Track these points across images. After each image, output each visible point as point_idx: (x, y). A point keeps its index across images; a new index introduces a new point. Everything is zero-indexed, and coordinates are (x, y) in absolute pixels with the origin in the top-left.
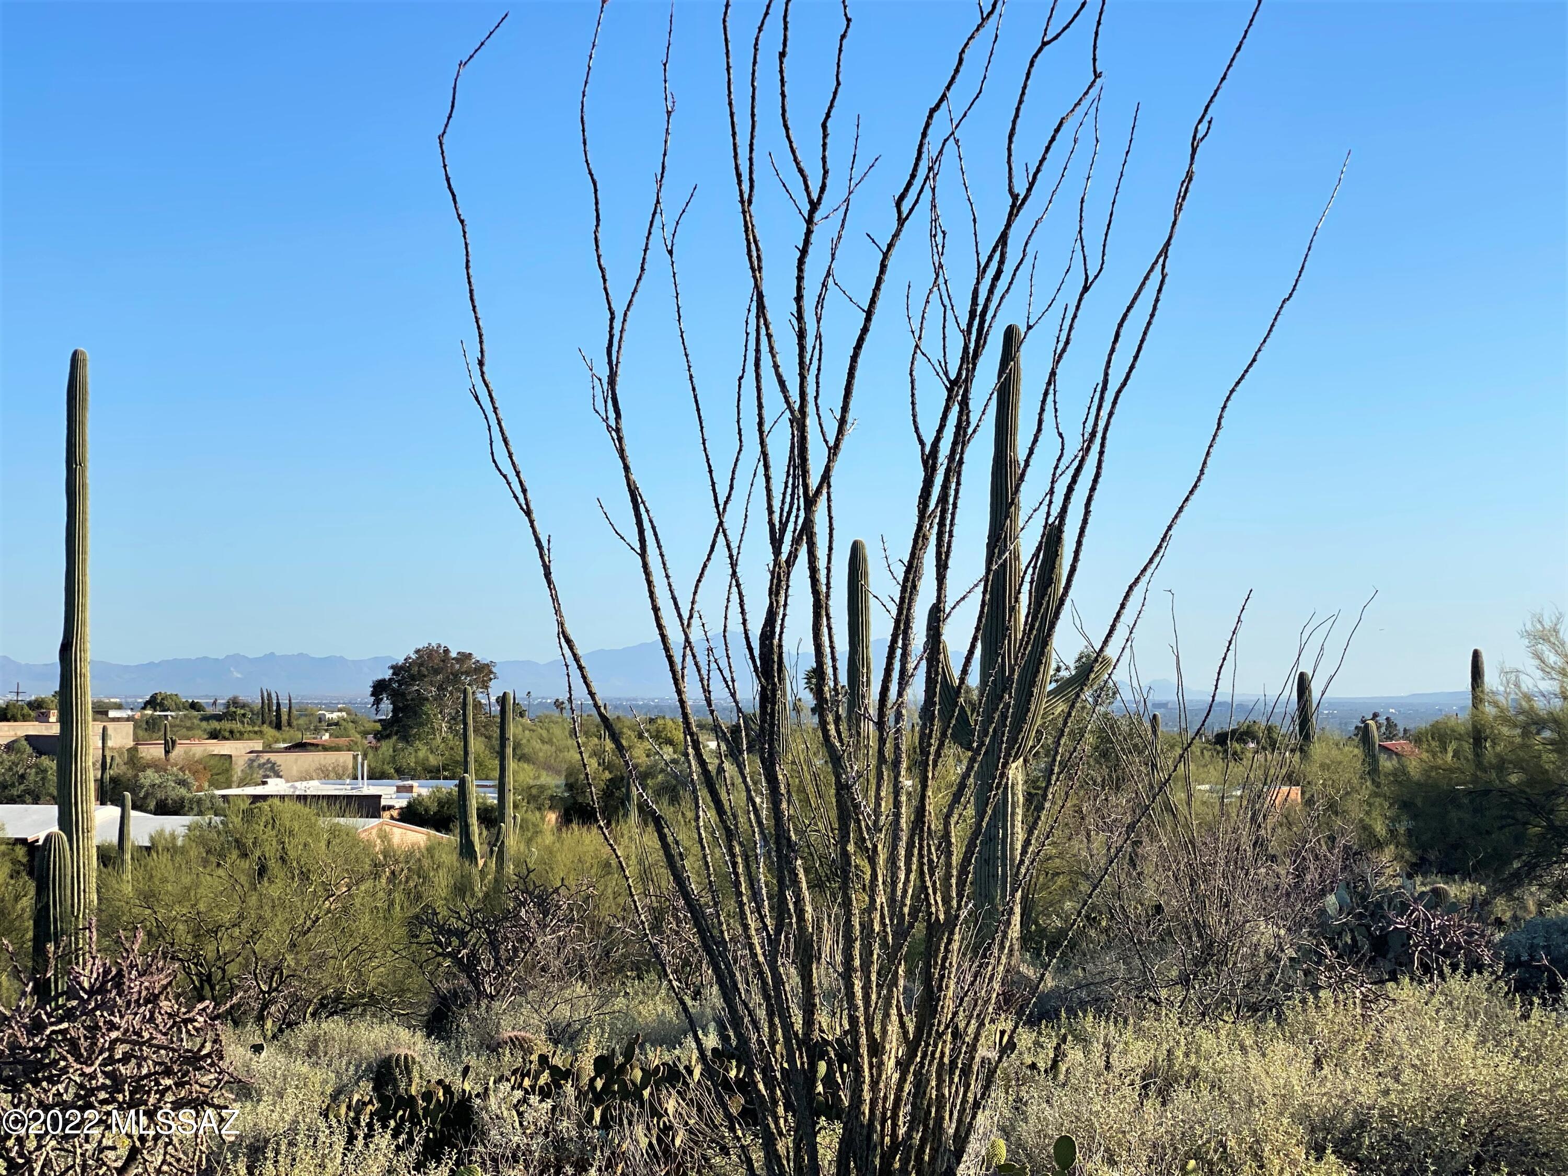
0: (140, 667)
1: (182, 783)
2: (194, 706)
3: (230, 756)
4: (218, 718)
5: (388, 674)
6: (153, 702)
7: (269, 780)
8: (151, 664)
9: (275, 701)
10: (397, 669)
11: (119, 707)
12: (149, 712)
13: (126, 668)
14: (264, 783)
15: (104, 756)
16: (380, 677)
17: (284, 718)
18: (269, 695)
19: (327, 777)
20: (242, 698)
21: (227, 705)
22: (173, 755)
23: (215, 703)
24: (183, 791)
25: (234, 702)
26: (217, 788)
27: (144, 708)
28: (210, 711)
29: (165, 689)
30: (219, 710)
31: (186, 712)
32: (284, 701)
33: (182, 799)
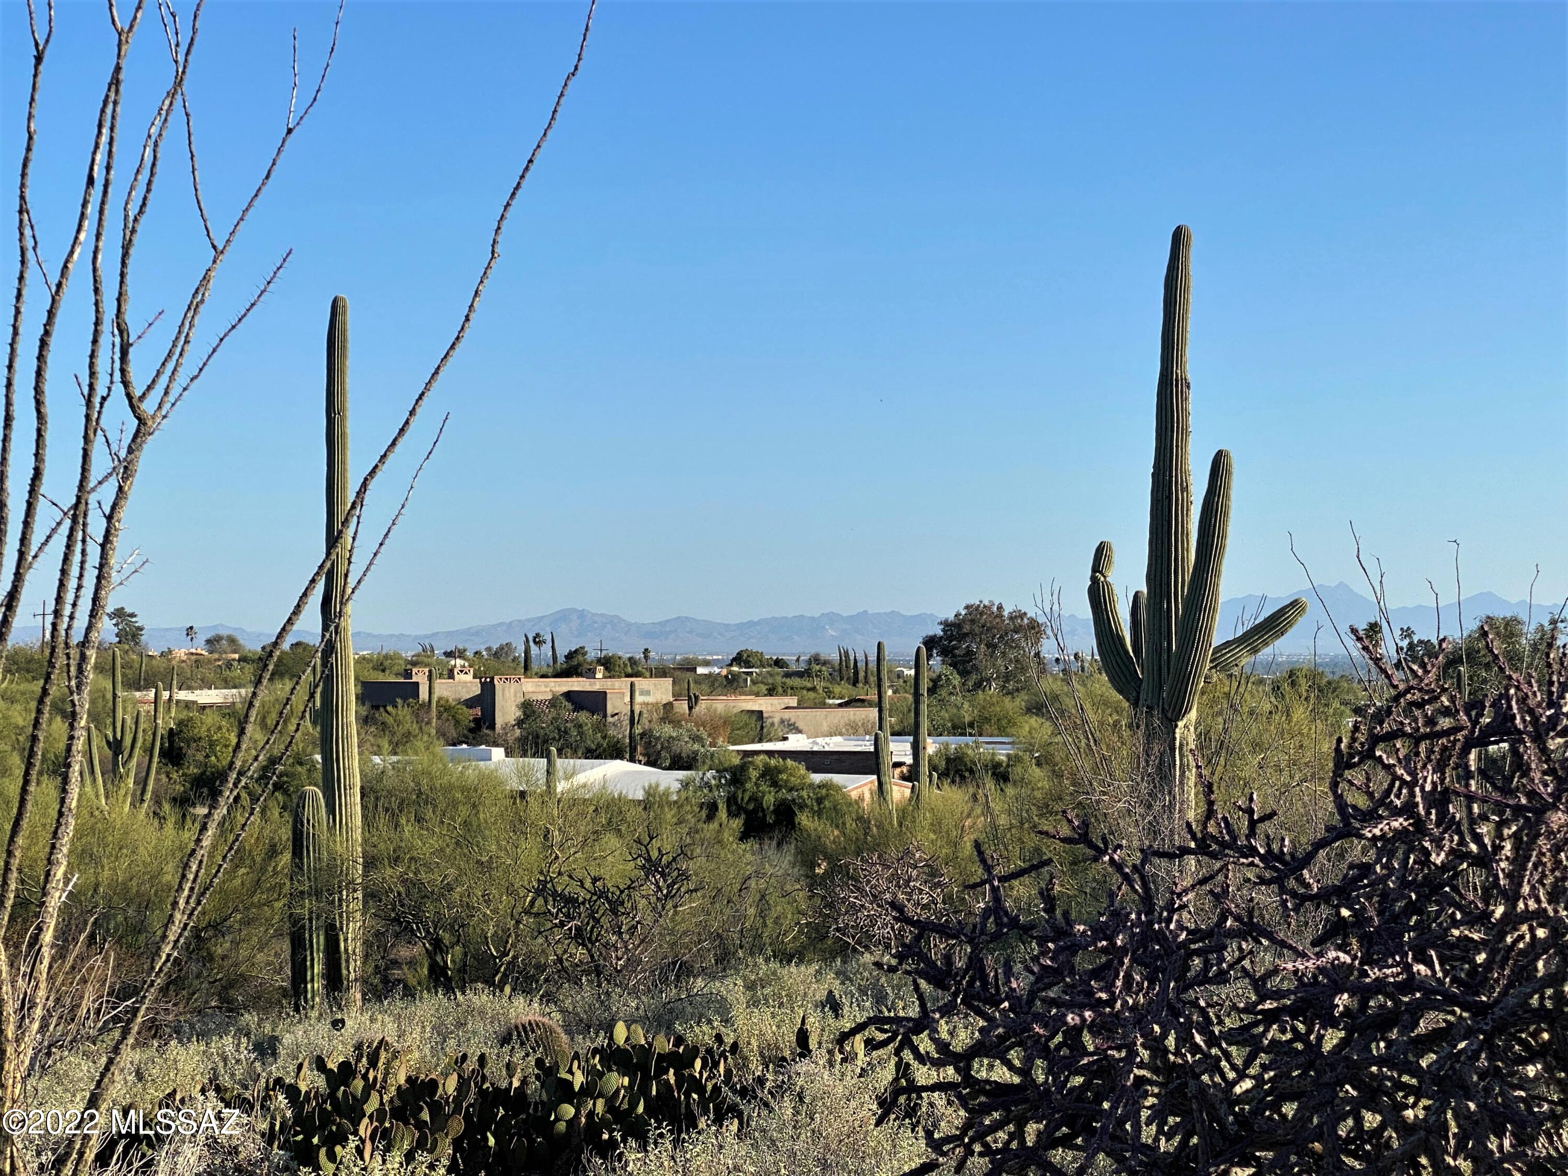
0: (740, 626)
1: (696, 739)
2: (778, 663)
3: (761, 712)
4: (800, 675)
5: (938, 631)
6: (739, 659)
7: (790, 736)
8: (751, 624)
9: (852, 658)
10: (946, 624)
11: (707, 663)
12: (735, 669)
13: (727, 626)
14: (785, 739)
15: (632, 712)
16: (931, 633)
17: (862, 674)
18: (847, 653)
19: (856, 732)
20: (823, 657)
21: (809, 662)
22: (696, 710)
23: (798, 660)
24: (696, 747)
25: (816, 659)
26: (734, 744)
27: (731, 665)
28: (794, 667)
29: (753, 646)
30: (802, 667)
31: (769, 669)
32: (860, 657)
33: (696, 753)
